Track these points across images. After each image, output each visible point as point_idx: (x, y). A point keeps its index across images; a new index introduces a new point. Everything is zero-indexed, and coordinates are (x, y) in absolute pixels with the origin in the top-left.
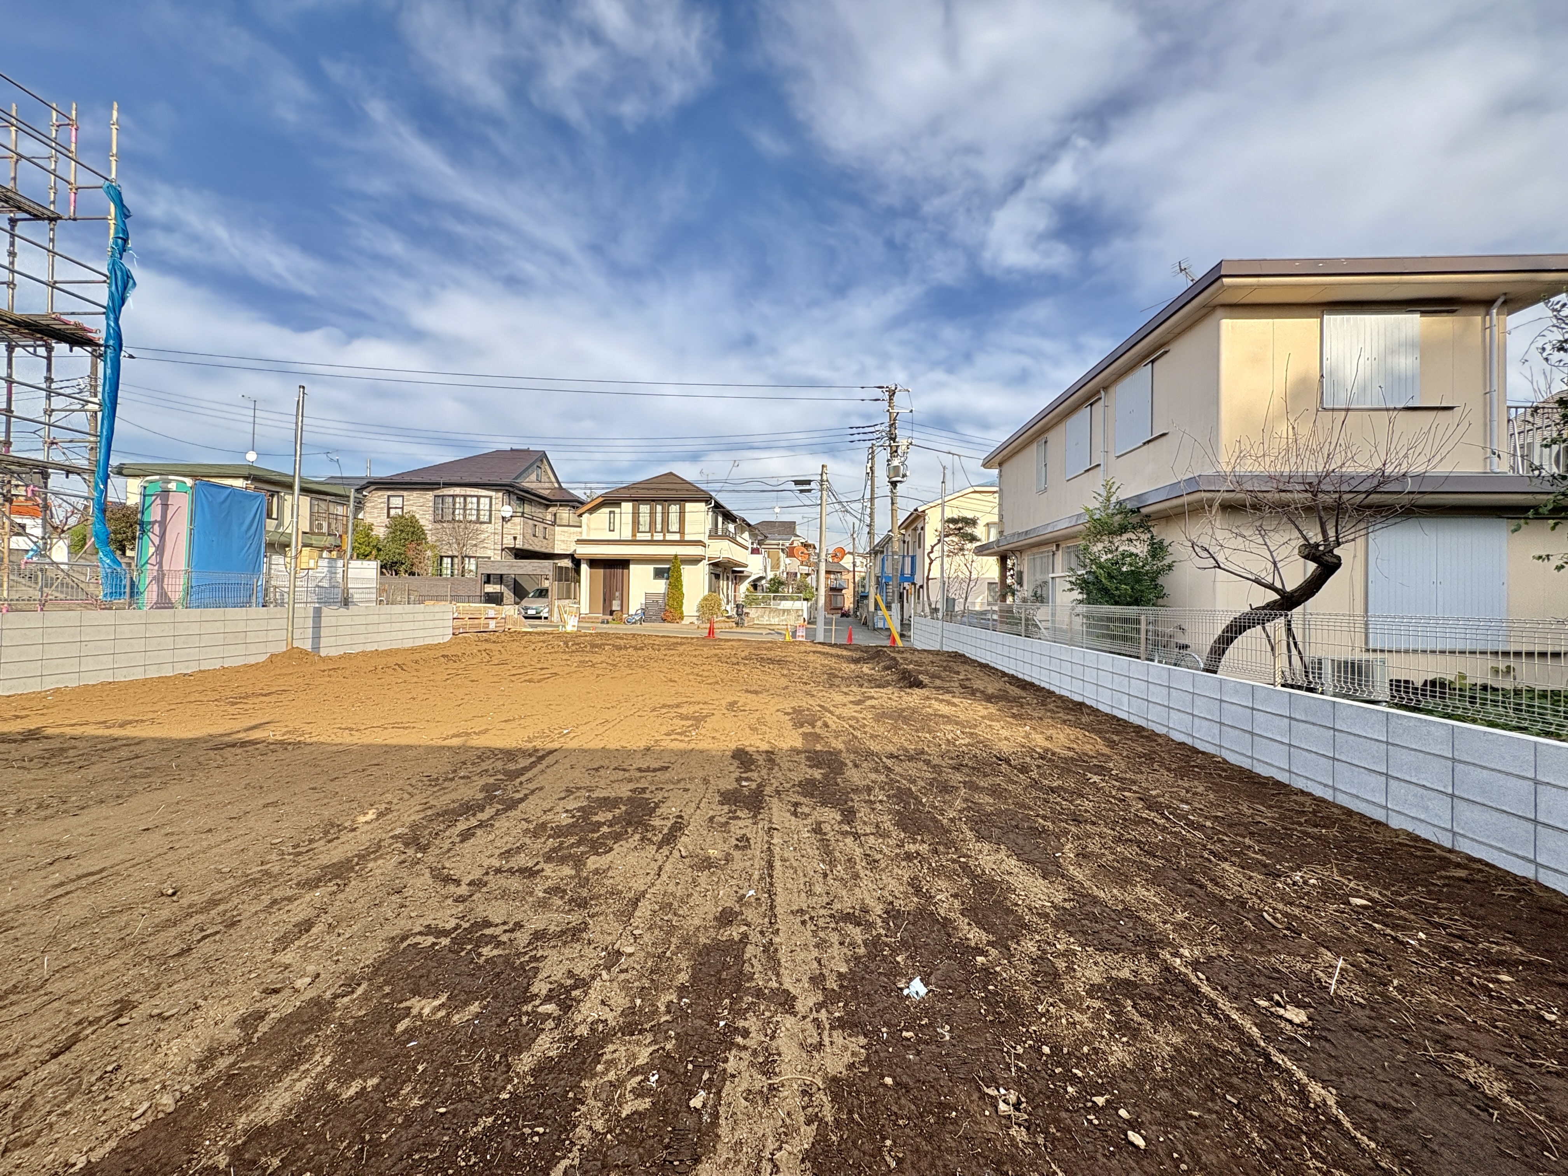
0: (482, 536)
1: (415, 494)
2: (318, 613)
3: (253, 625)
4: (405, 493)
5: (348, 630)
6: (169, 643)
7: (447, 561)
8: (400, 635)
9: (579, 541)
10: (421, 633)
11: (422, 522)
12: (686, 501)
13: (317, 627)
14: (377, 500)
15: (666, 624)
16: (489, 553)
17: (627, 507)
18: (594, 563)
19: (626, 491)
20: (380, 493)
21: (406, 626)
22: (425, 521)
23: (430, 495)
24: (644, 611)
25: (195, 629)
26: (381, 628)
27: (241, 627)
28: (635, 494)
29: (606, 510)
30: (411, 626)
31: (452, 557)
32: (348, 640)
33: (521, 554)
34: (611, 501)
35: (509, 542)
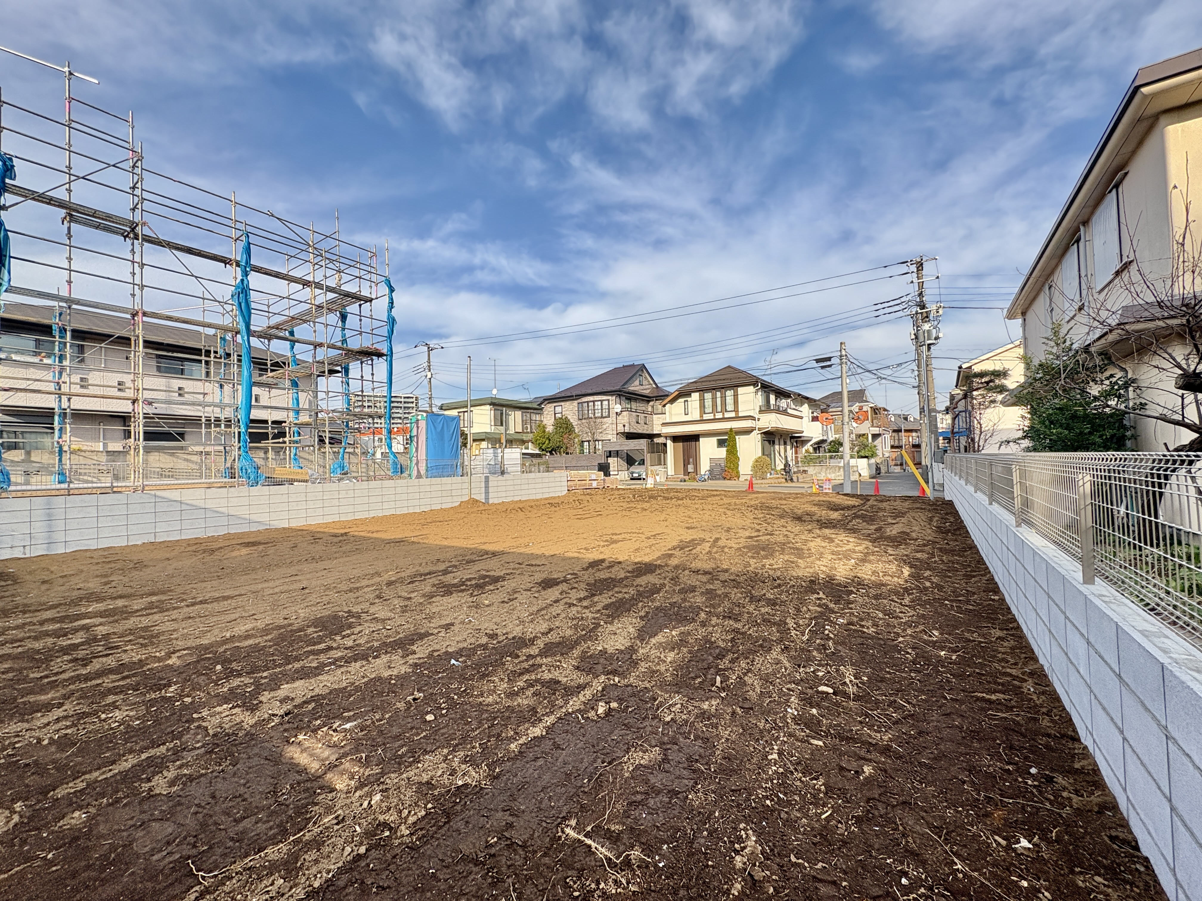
0: (605, 427)
1: (568, 403)
2: (487, 479)
3: (454, 487)
4: (562, 404)
5: (504, 489)
6: (417, 496)
7: (586, 444)
8: (534, 491)
9: (664, 424)
10: (547, 490)
11: (572, 421)
12: (738, 386)
13: (487, 487)
14: (549, 409)
15: (726, 482)
16: (610, 437)
17: (695, 396)
18: (676, 439)
19: (695, 385)
20: (550, 405)
21: (537, 486)
22: (573, 419)
23: (575, 403)
24: (711, 471)
25: (428, 489)
26: (523, 487)
27: (449, 487)
28: (700, 386)
29: (682, 400)
30: (540, 486)
31: (589, 441)
32: (504, 494)
33: (630, 436)
34: (684, 393)
35: (621, 429)
